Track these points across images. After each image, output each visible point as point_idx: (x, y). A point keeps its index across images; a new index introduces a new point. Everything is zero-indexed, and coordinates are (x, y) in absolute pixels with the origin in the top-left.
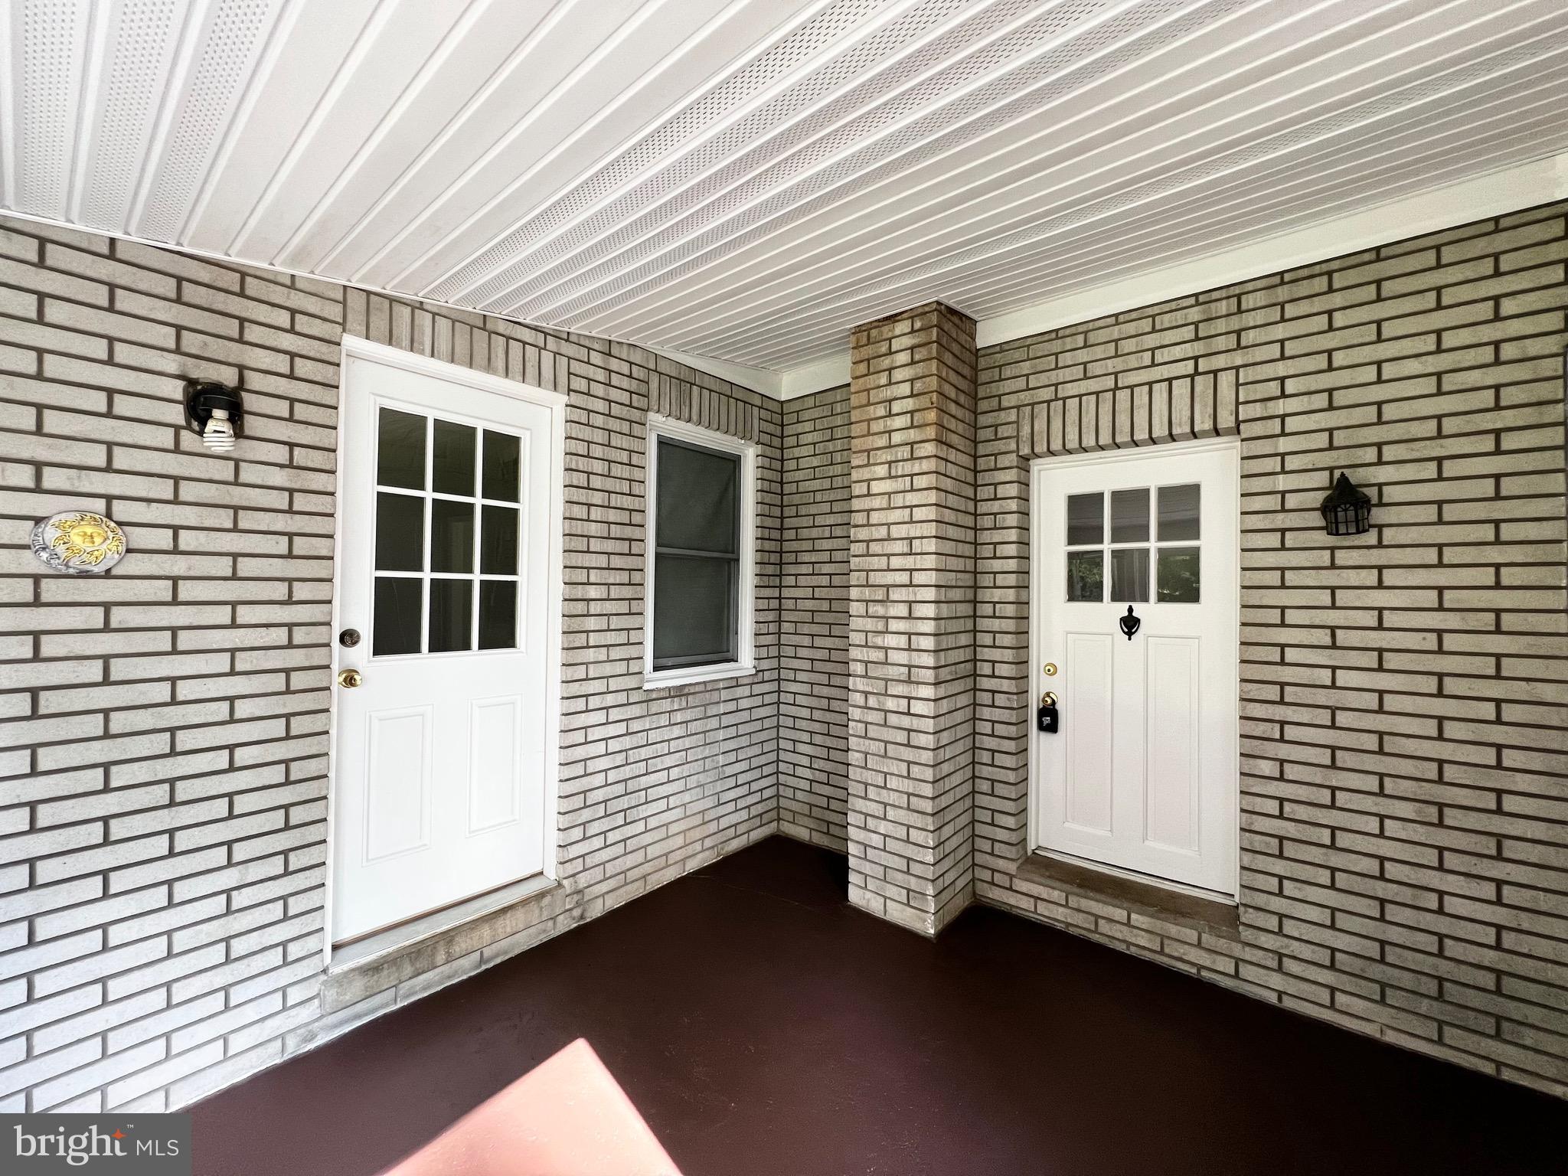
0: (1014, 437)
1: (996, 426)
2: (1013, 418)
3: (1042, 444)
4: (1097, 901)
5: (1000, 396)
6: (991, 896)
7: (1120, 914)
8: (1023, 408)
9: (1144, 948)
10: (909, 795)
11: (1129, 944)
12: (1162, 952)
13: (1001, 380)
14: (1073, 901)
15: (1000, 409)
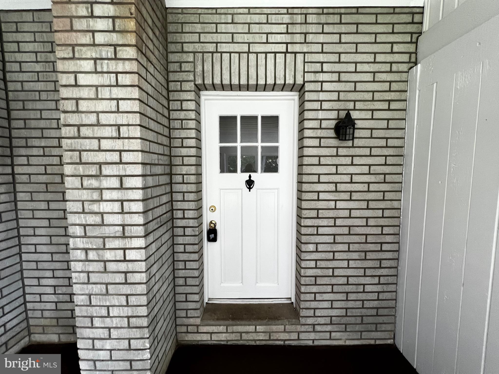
0: (192, 72)
1: (181, 63)
2: (191, 59)
3: (209, 79)
4: (241, 325)
5: (182, 43)
6: (187, 339)
7: (251, 328)
8: (197, 54)
9: (262, 340)
10: (128, 317)
11: (255, 341)
12: (270, 340)
13: (182, 32)
14: (230, 329)
15: (183, 52)
